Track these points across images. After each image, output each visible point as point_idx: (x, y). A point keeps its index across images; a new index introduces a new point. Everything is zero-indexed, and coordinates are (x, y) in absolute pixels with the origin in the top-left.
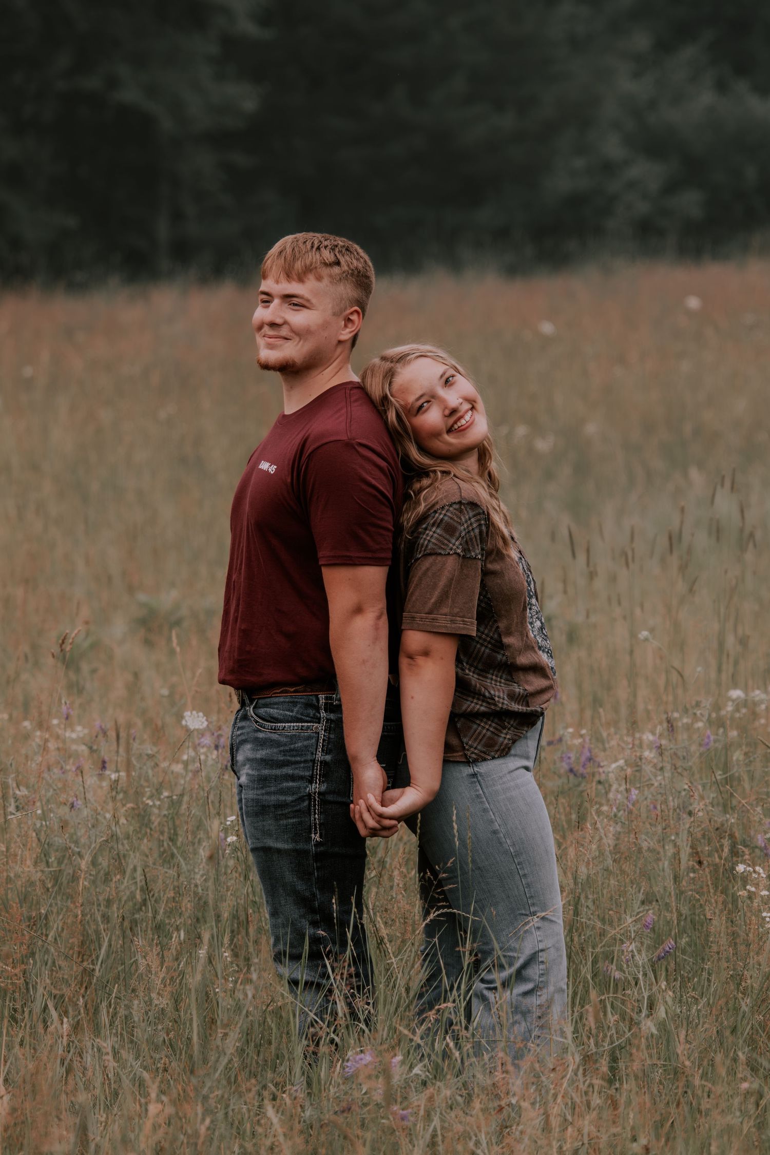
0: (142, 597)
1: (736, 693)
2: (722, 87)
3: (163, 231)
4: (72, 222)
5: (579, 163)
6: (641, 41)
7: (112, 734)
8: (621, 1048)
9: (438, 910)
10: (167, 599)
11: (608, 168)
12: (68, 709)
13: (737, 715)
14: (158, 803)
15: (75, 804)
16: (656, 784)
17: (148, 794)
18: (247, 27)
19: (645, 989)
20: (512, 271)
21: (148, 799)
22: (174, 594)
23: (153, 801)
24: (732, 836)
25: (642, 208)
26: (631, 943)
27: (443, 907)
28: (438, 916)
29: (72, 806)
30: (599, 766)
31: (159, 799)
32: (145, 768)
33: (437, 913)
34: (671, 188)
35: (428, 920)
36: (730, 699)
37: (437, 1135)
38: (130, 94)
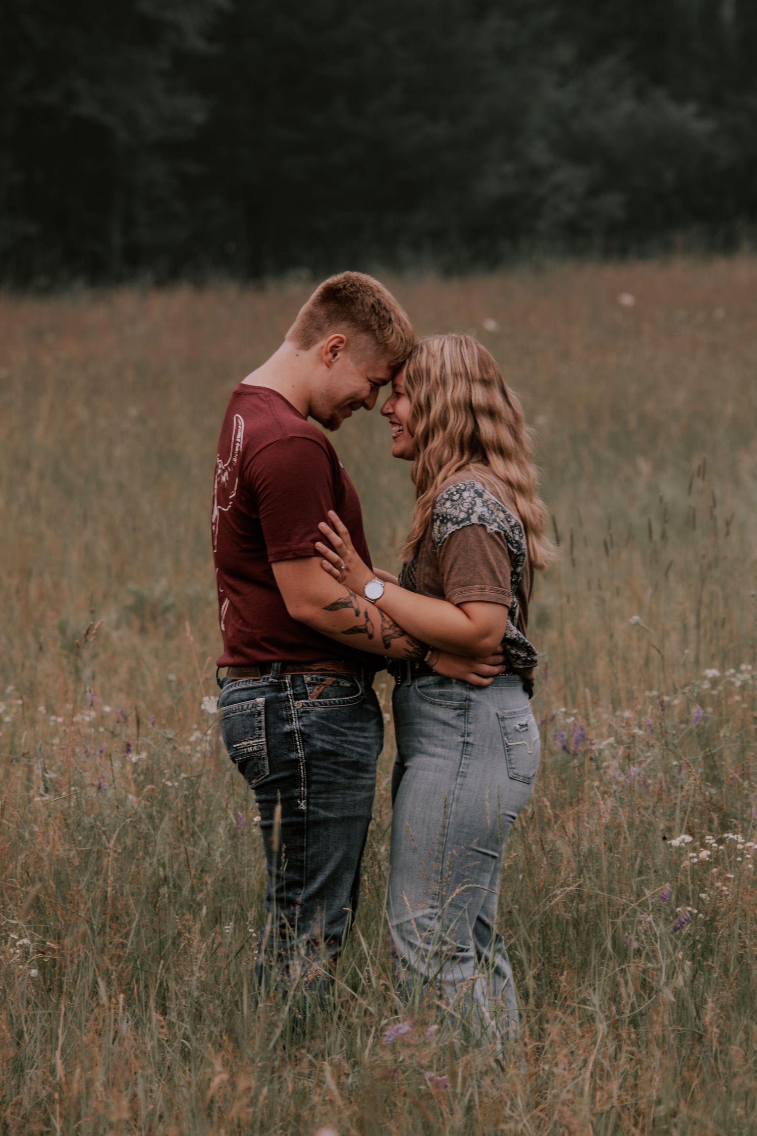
0: (132, 586)
1: (712, 673)
2: (640, 94)
5: (508, 168)
6: (565, 53)
7: (132, 719)
8: (642, 1014)
9: (463, 885)
10: (158, 588)
11: (536, 173)
12: (93, 696)
13: (715, 692)
14: (176, 784)
15: (102, 785)
17: (167, 775)
18: (197, 43)
19: (663, 958)
20: (448, 271)
21: (168, 780)
22: (164, 582)
23: (172, 782)
25: (569, 210)
26: (649, 915)
27: (468, 883)
28: (463, 891)
29: (99, 788)
30: (592, 744)
31: (177, 781)
32: (164, 751)
33: (462, 888)
34: (594, 191)
35: (454, 895)
36: (705, 678)
37: (474, 1100)
38: (87, 108)
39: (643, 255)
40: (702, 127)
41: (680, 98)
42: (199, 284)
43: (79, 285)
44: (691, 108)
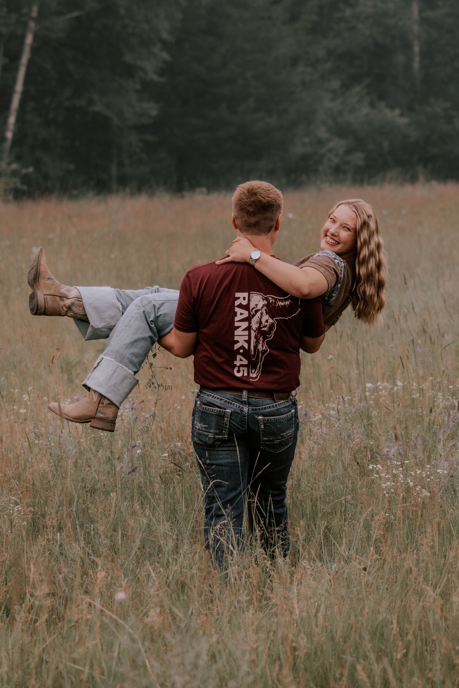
1: (370, 385)
2: (372, 105)
3: (114, 170)
4: (72, 167)
5: (306, 140)
6: (336, 84)
11: (320, 142)
12: (58, 390)
16: (336, 426)
18: (153, 77)
24: (371, 450)
25: (336, 161)
34: (349, 152)
36: (367, 387)
38: (99, 108)
39: (375, 184)
40: (403, 121)
41: (391, 107)
42: (152, 195)
43: (91, 194)
44: (397, 112)
